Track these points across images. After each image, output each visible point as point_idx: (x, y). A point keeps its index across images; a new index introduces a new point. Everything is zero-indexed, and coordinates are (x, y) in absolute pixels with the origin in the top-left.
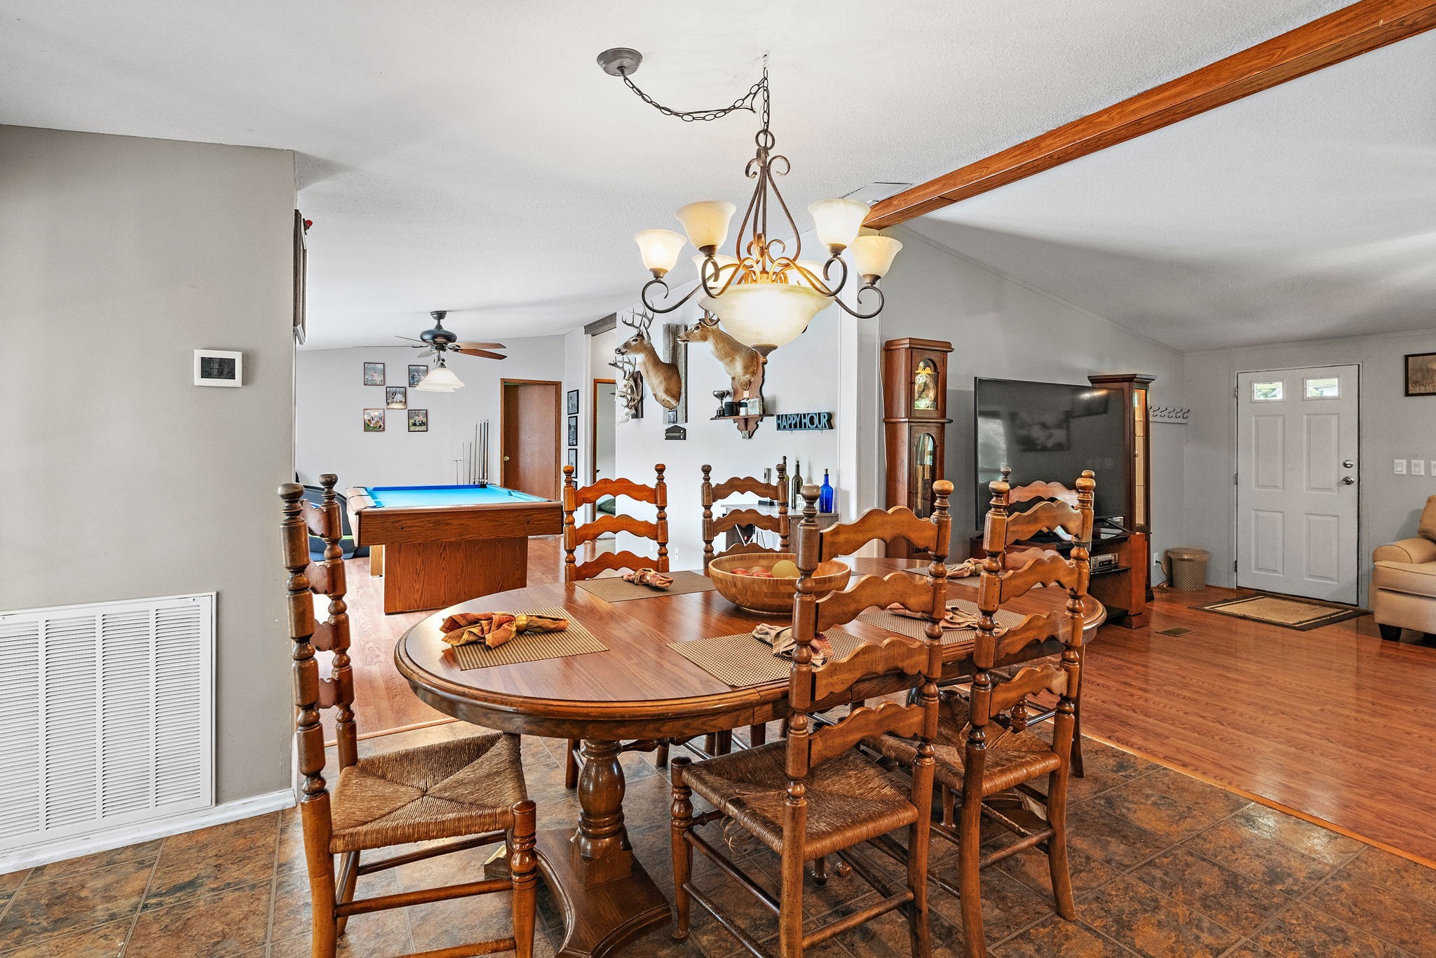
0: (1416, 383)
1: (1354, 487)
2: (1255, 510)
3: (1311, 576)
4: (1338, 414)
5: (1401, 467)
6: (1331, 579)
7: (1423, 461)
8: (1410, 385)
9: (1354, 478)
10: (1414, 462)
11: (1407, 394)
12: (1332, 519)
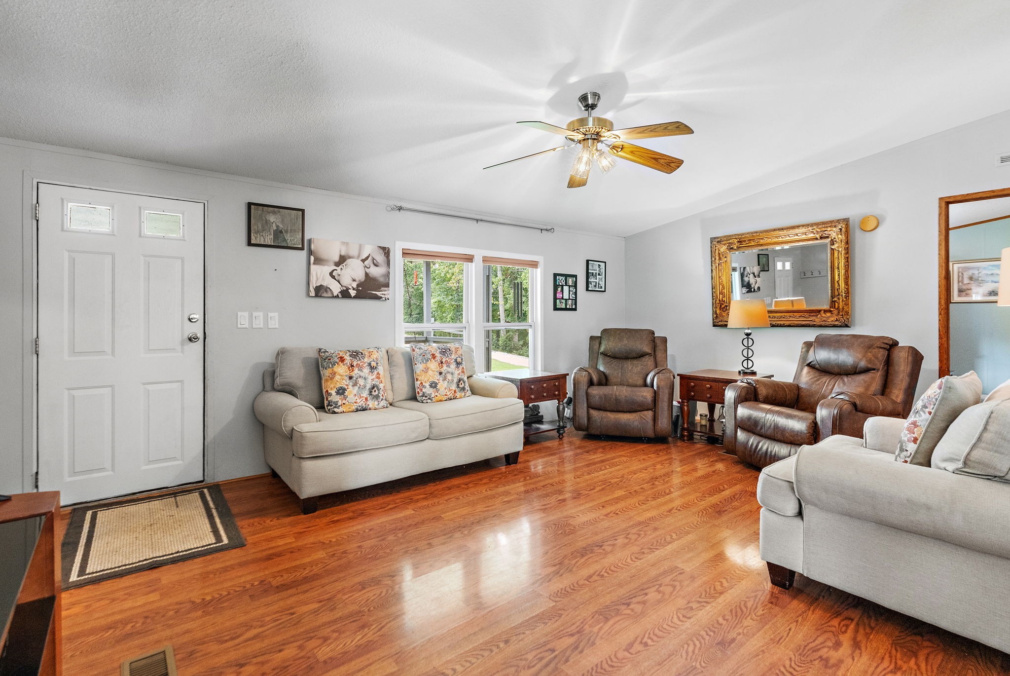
0: (257, 232)
1: (199, 345)
2: (69, 389)
3: (150, 462)
4: (182, 259)
5: (243, 319)
6: (174, 459)
7: (262, 313)
8: (252, 234)
9: (200, 335)
10: (255, 314)
11: (250, 244)
12: (175, 385)
